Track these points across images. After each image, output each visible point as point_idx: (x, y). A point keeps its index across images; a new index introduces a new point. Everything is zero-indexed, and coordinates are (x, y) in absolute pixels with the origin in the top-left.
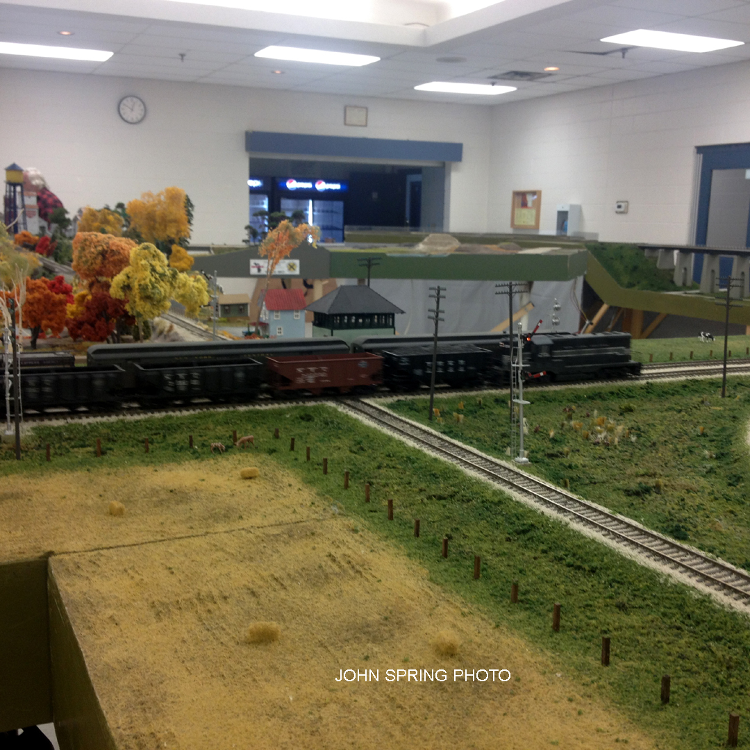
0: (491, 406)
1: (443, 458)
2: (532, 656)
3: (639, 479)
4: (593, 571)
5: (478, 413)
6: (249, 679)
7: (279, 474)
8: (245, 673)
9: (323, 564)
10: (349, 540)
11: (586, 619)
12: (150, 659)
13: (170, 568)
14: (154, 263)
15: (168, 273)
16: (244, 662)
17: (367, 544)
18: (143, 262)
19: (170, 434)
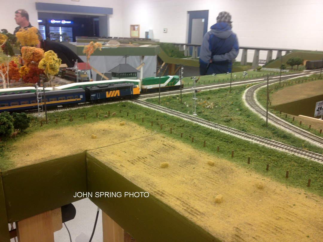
0: (173, 99)
1: (174, 115)
2: (231, 163)
3: (225, 118)
5: (170, 102)
6: (170, 176)
7: (130, 123)
9: (163, 147)
10: (165, 140)
12: (141, 174)
13: (124, 151)
14: (53, 57)
15: (58, 60)
16: (165, 172)
17: (170, 140)
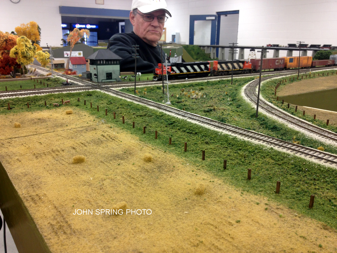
0: (156, 90)
1: (141, 104)
2: (178, 159)
3: (208, 108)
4: (196, 133)
5: (151, 92)
6: (75, 175)
7: (81, 112)
8: (73, 173)
9: (100, 138)
10: (109, 130)
11: (195, 148)
12: (35, 171)
14: (26, 43)
15: (32, 47)
16: (72, 169)
17: (116, 131)
18: (22, 43)
19: (37, 102)
